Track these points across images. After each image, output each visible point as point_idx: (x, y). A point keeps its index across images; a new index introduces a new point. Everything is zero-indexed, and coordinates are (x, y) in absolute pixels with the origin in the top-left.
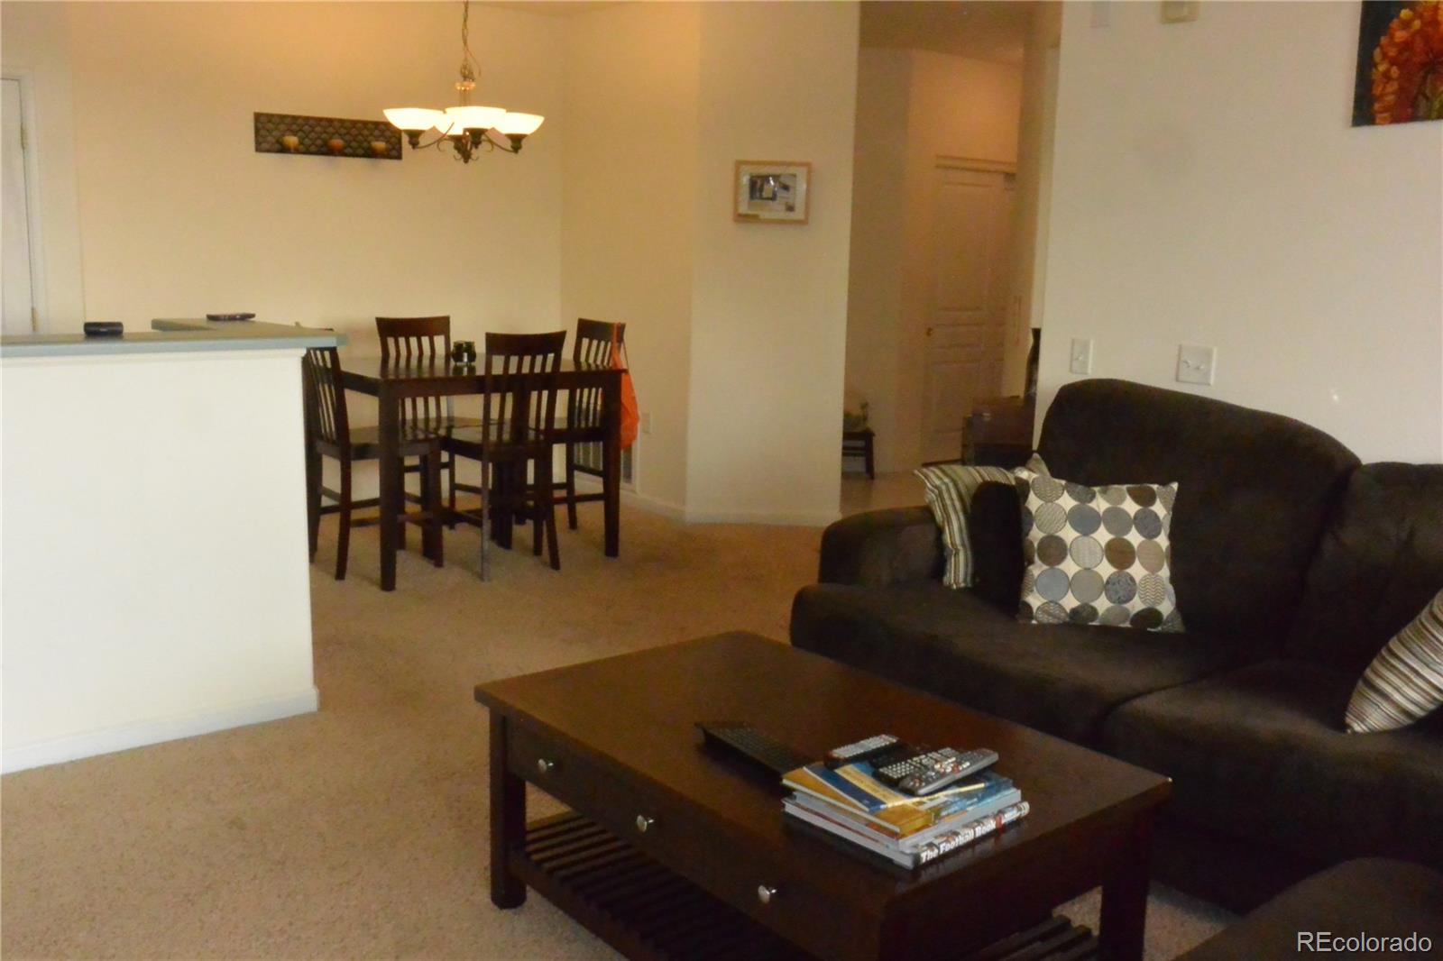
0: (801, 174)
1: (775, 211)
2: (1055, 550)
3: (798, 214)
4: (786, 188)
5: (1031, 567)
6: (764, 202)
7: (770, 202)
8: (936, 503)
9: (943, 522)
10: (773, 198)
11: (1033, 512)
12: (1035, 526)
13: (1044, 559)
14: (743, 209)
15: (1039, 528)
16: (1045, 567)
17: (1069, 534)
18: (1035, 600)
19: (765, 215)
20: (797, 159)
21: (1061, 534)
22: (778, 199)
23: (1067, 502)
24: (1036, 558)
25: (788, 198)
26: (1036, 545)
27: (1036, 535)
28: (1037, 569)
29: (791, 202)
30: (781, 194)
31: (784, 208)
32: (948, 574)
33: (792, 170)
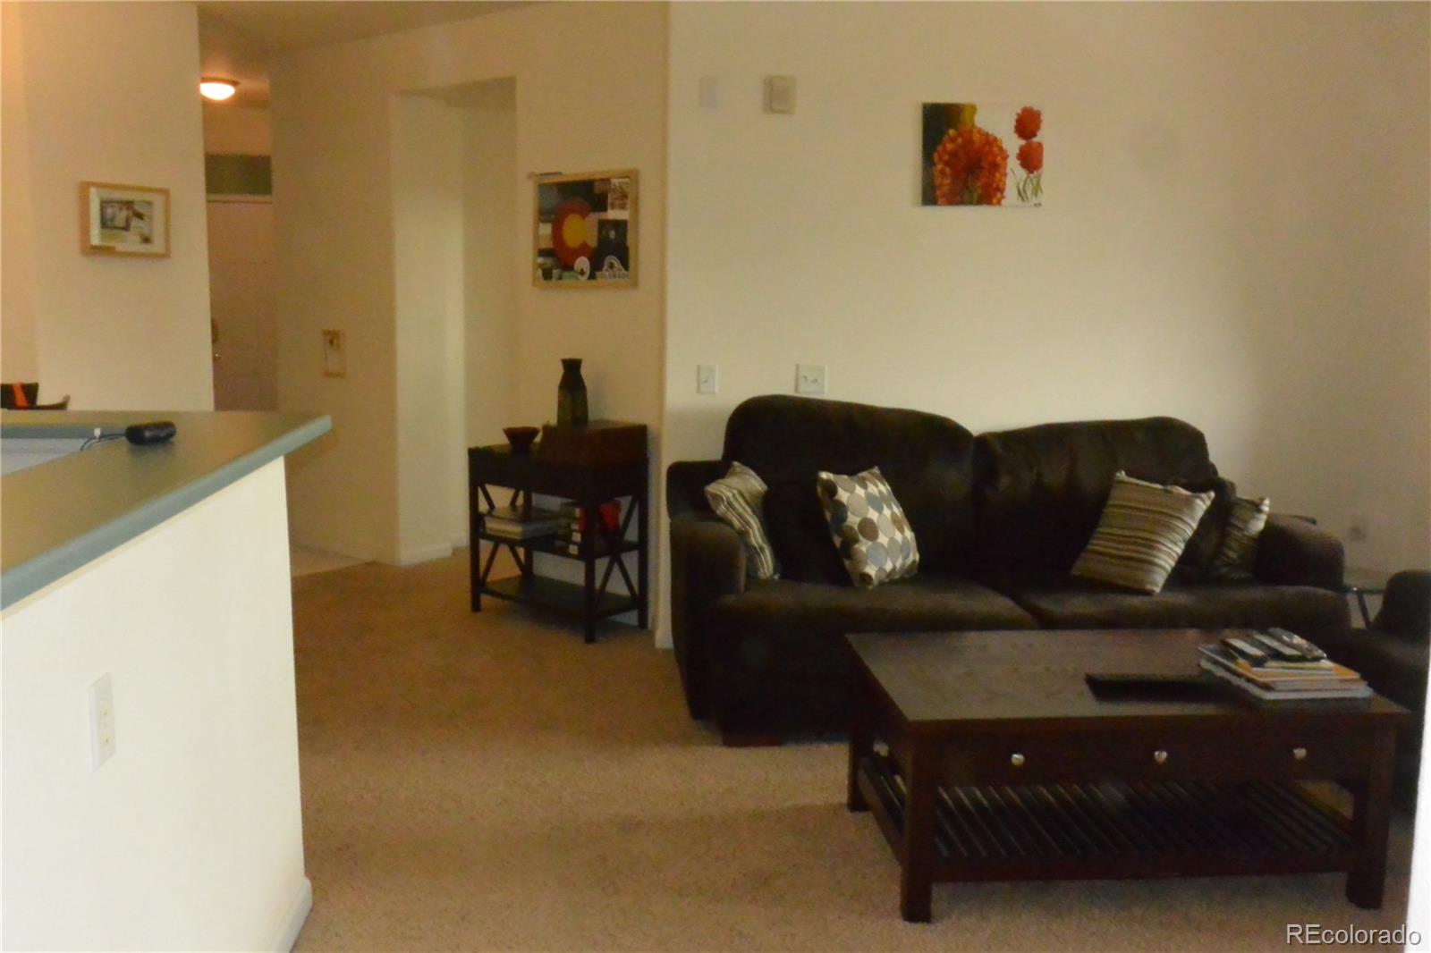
0: (158, 201)
1: (130, 242)
2: (869, 529)
3: (157, 246)
4: (140, 216)
5: (857, 546)
6: (116, 232)
7: (124, 233)
8: (729, 513)
9: (743, 525)
10: (126, 228)
11: (846, 503)
12: (849, 514)
13: (865, 536)
14: (95, 240)
15: (853, 514)
16: (870, 543)
17: (873, 515)
18: (871, 570)
19: (120, 247)
20: (156, 185)
21: (869, 516)
22: (132, 229)
23: (859, 491)
24: (861, 538)
25: (141, 228)
26: (856, 528)
27: (853, 520)
28: (863, 546)
29: (146, 231)
30: (135, 222)
31: (138, 239)
32: (762, 570)
33: (147, 197)
